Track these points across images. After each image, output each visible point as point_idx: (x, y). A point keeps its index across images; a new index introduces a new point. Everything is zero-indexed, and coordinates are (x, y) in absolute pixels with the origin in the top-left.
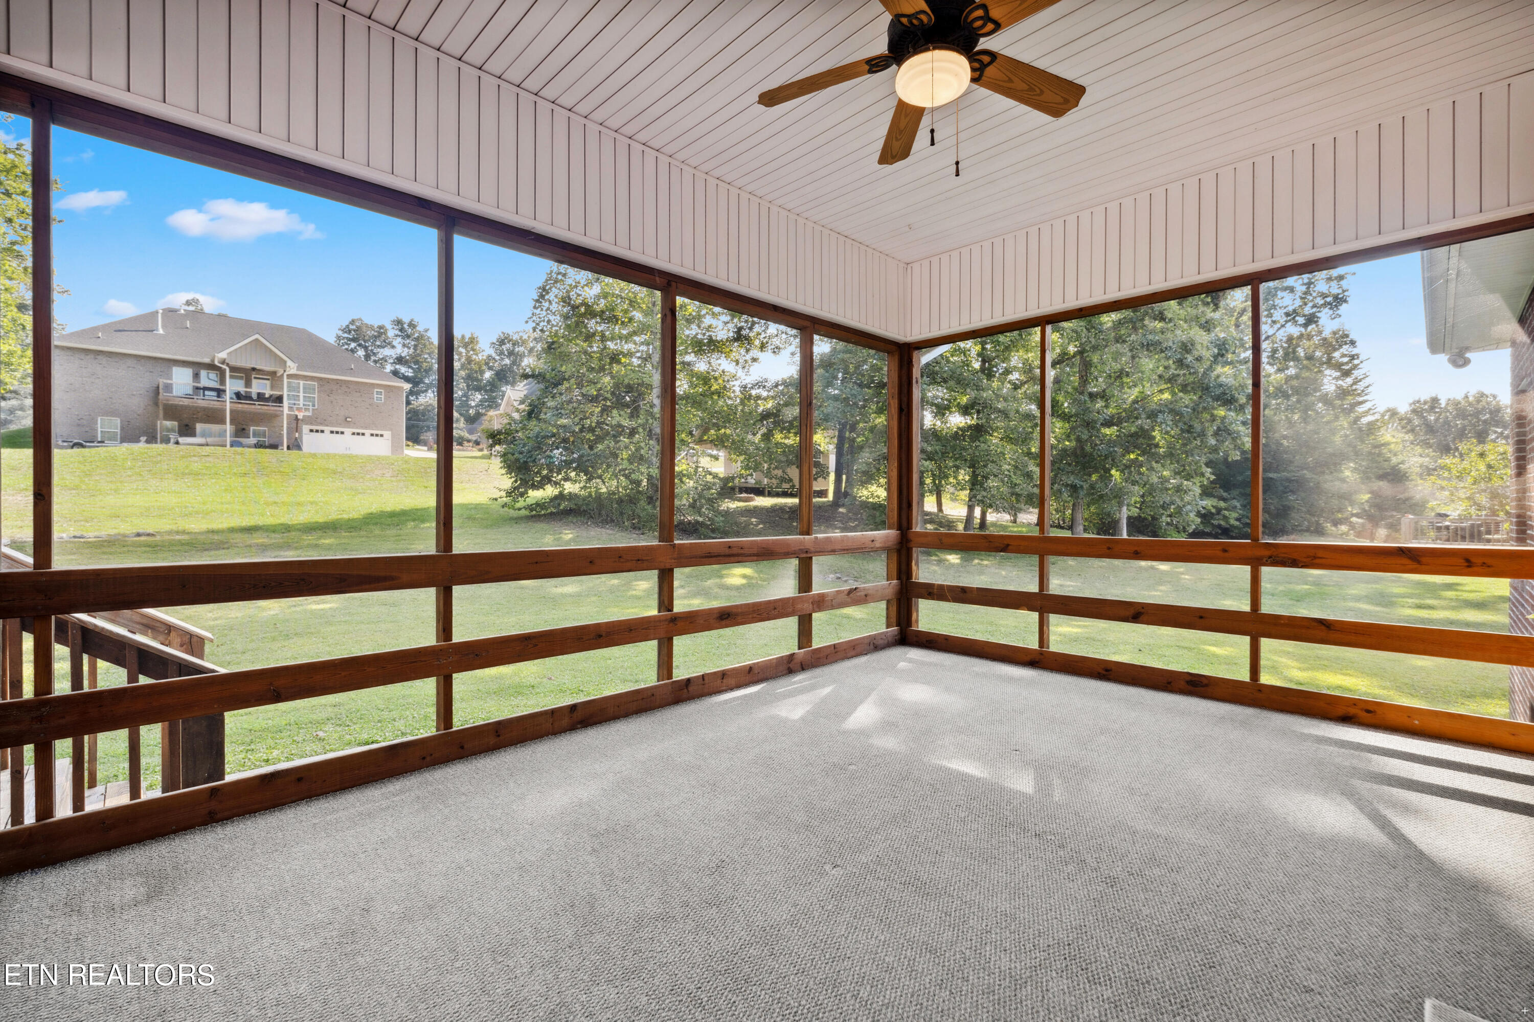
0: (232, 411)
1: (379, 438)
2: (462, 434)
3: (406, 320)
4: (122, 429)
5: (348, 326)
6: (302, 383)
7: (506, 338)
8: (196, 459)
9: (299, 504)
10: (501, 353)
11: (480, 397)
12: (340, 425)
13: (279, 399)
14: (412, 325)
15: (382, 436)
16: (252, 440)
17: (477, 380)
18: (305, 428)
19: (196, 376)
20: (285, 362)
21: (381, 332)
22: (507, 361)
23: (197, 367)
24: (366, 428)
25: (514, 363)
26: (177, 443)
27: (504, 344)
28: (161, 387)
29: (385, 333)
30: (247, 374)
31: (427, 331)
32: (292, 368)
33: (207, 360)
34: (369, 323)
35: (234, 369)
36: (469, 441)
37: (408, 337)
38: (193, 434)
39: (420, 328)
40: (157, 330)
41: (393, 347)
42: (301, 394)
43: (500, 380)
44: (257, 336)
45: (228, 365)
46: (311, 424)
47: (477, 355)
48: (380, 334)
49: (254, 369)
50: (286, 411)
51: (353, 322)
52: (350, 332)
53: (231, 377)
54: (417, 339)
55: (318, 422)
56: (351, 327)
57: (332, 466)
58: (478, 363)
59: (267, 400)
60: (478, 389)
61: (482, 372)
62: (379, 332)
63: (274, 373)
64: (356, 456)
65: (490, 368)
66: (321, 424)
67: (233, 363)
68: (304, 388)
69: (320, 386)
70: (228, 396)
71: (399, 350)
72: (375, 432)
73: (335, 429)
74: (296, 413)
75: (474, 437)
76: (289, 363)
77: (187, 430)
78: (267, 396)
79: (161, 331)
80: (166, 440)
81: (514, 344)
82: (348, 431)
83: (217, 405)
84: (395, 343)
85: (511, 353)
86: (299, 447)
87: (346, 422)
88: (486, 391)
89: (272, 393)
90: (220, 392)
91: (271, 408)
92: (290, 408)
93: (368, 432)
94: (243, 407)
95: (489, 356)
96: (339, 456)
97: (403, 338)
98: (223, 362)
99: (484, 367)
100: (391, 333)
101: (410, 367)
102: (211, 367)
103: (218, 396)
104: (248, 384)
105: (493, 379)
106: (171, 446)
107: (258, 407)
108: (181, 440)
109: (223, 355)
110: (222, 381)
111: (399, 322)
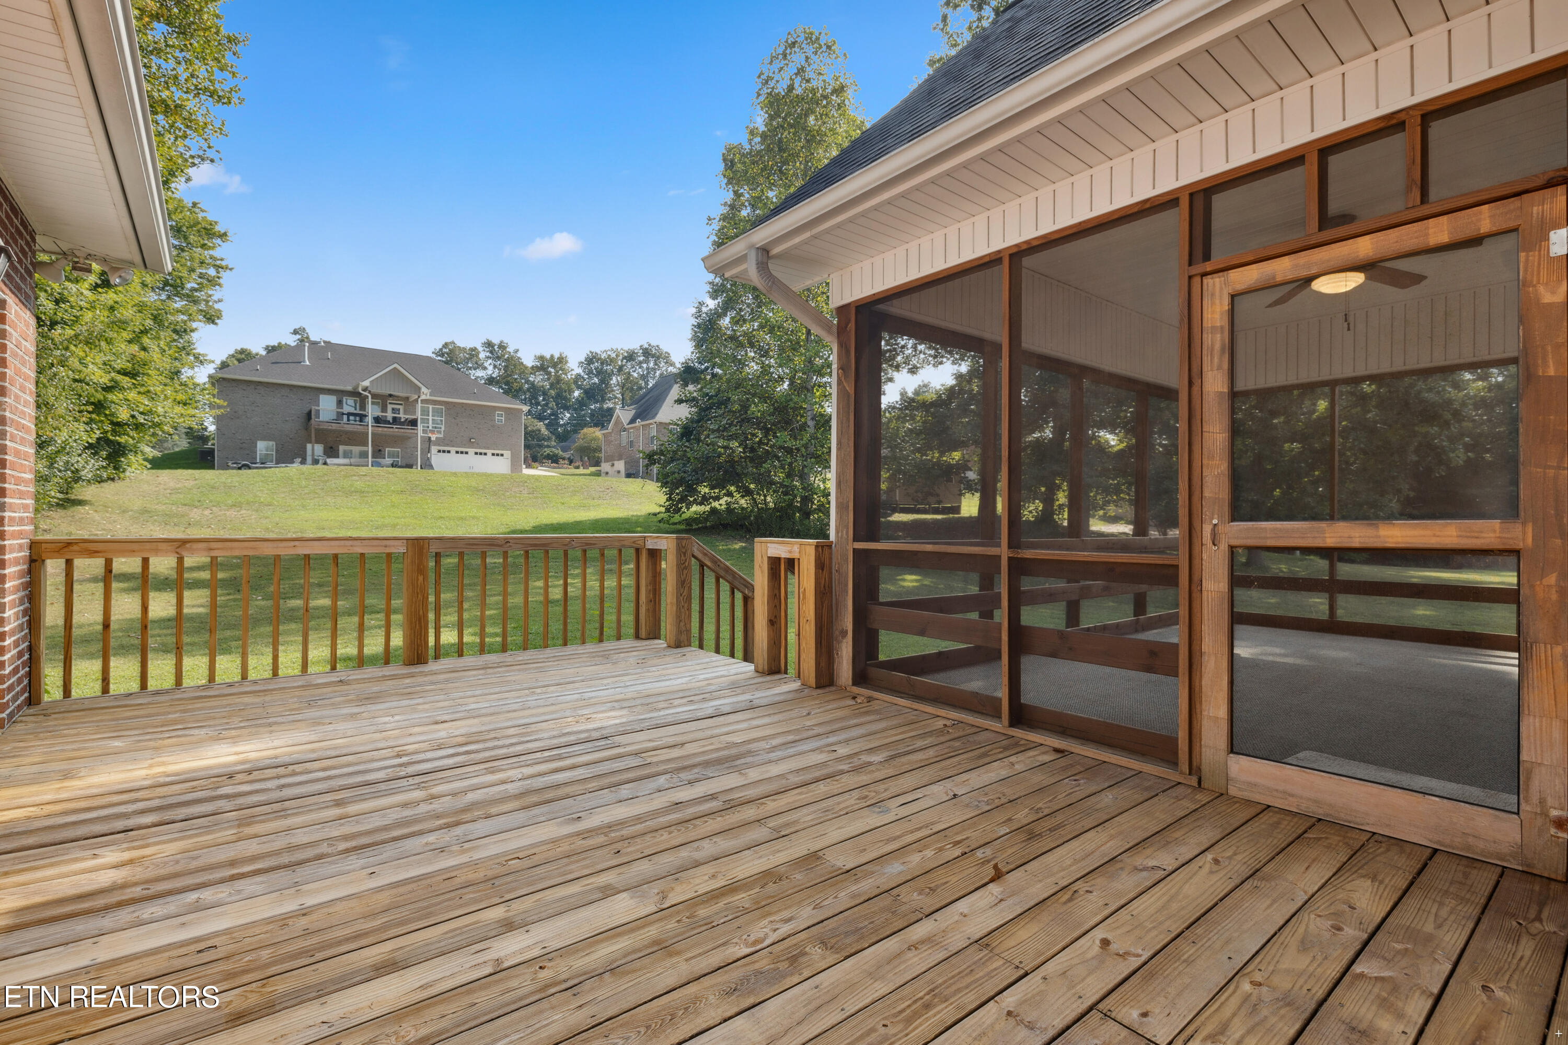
0: (372, 434)
1: (500, 457)
2: (556, 452)
3: (496, 341)
4: (277, 451)
5: (441, 350)
6: (431, 407)
7: (594, 357)
8: (356, 478)
9: (462, 518)
10: (590, 372)
11: (568, 415)
12: (464, 446)
13: (414, 423)
14: (502, 346)
15: (502, 455)
16: (388, 461)
17: (565, 399)
18: (434, 449)
19: (340, 403)
20: (420, 389)
21: (473, 353)
22: (596, 380)
23: (341, 394)
24: (488, 448)
25: (602, 381)
26: (325, 463)
27: (593, 363)
28: (313, 413)
29: (477, 355)
30: (383, 400)
31: (516, 351)
32: (425, 393)
33: (349, 388)
34: (462, 346)
35: (374, 396)
36: (564, 459)
37: (498, 358)
38: (337, 456)
39: (510, 349)
40: (304, 361)
41: (485, 368)
42: (430, 418)
43: (589, 398)
44: (396, 365)
45: (370, 392)
46: (439, 445)
47: (566, 374)
48: (472, 356)
49: (391, 395)
50: (420, 433)
51: (446, 345)
52: (443, 355)
53: (373, 403)
54: (507, 360)
55: (447, 443)
56: (444, 350)
57: (474, 484)
58: (568, 383)
59: (402, 423)
60: (566, 408)
61: (571, 391)
62: (470, 354)
63: (407, 398)
64: (491, 475)
65: (579, 387)
66: (447, 445)
67: (374, 391)
68: (433, 412)
69: (448, 409)
70: (370, 420)
71: (491, 370)
72: (496, 452)
73: (460, 449)
74: (430, 435)
75: (567, 455)
76: (424, 389)
77: (331, 452)
78: (403, 420)
79: (308, 363)
80: (315, 462)
81: (602, 363)
82: (471, 451)
83: (360, 429)
84: (486, 364)
85: (600, 372)
86: (431, 467)
87: (470, 443)
88: (575, 409)
89: (407, 417)
90: (362, 417)
91: (407, 431)
92: (424, 431)
93: (489, 452)
94: (383, 430)
95: (579, 375)
96: (477, 474)
97: (494, 359)
98: (365, 389)
99: (573, 386)
100: (482, 355)
101: (501, 387)
102: (355, 394)
103: (361, 421)
104: (384, 409)
105: (583, 399)
106: (320, 466)
107: (395, 430)
108: (329, 461)
109: (366, 383)
110: (363, 406)
111: (489, 345)
